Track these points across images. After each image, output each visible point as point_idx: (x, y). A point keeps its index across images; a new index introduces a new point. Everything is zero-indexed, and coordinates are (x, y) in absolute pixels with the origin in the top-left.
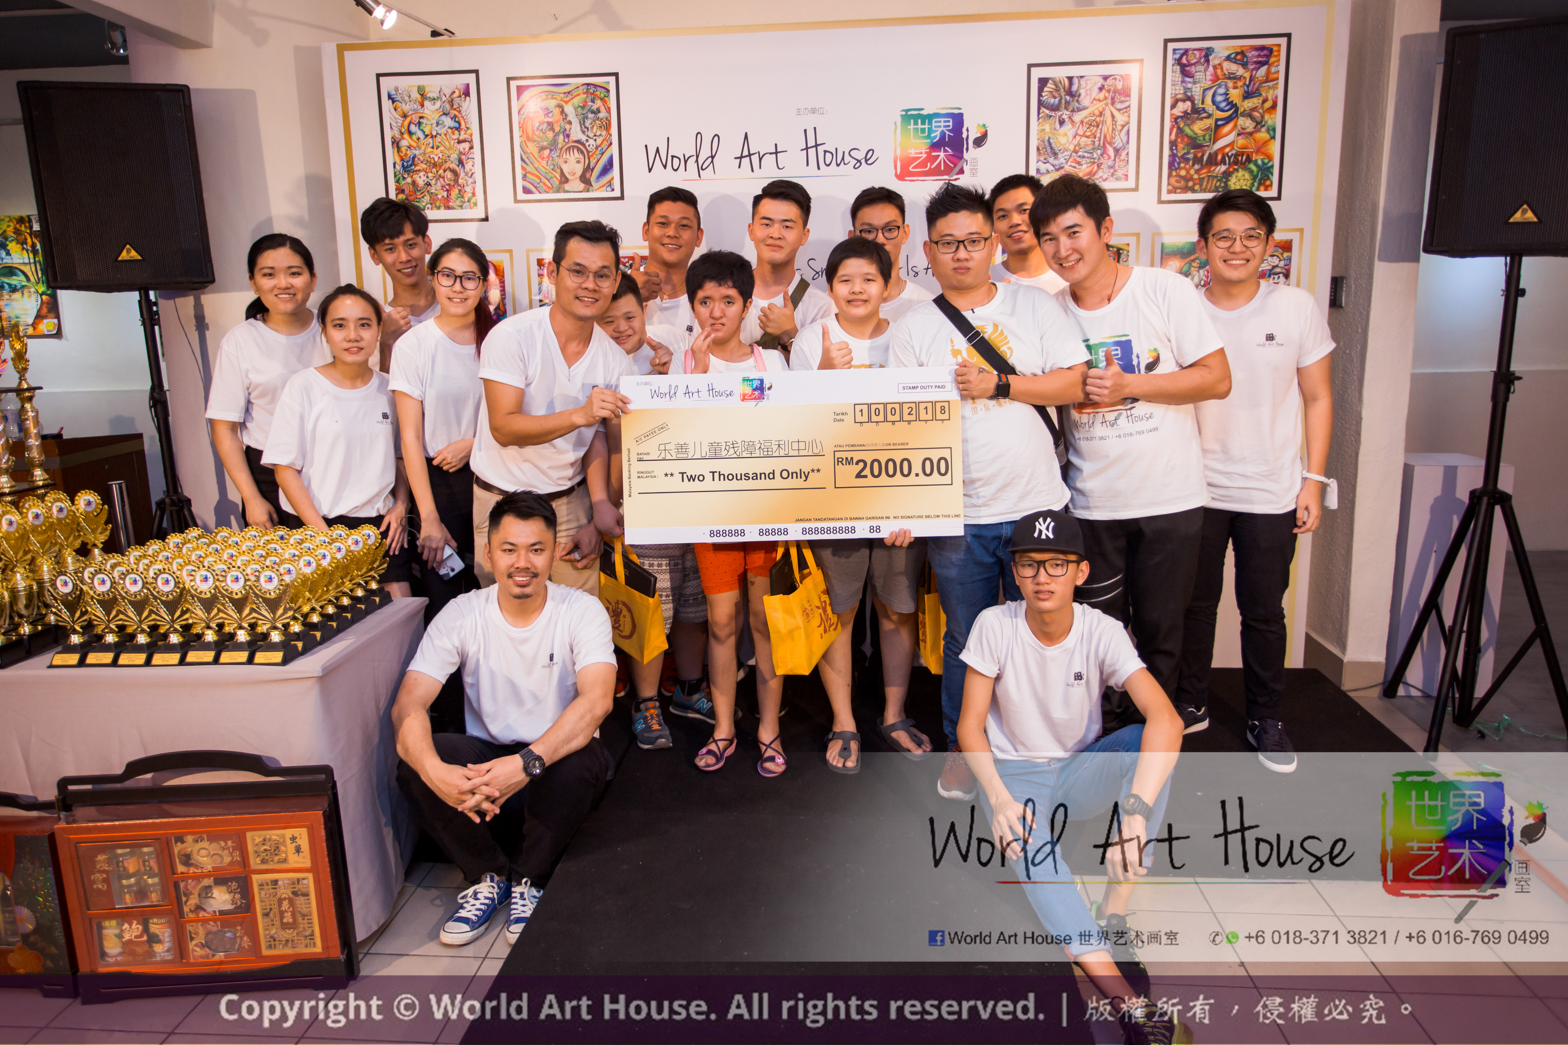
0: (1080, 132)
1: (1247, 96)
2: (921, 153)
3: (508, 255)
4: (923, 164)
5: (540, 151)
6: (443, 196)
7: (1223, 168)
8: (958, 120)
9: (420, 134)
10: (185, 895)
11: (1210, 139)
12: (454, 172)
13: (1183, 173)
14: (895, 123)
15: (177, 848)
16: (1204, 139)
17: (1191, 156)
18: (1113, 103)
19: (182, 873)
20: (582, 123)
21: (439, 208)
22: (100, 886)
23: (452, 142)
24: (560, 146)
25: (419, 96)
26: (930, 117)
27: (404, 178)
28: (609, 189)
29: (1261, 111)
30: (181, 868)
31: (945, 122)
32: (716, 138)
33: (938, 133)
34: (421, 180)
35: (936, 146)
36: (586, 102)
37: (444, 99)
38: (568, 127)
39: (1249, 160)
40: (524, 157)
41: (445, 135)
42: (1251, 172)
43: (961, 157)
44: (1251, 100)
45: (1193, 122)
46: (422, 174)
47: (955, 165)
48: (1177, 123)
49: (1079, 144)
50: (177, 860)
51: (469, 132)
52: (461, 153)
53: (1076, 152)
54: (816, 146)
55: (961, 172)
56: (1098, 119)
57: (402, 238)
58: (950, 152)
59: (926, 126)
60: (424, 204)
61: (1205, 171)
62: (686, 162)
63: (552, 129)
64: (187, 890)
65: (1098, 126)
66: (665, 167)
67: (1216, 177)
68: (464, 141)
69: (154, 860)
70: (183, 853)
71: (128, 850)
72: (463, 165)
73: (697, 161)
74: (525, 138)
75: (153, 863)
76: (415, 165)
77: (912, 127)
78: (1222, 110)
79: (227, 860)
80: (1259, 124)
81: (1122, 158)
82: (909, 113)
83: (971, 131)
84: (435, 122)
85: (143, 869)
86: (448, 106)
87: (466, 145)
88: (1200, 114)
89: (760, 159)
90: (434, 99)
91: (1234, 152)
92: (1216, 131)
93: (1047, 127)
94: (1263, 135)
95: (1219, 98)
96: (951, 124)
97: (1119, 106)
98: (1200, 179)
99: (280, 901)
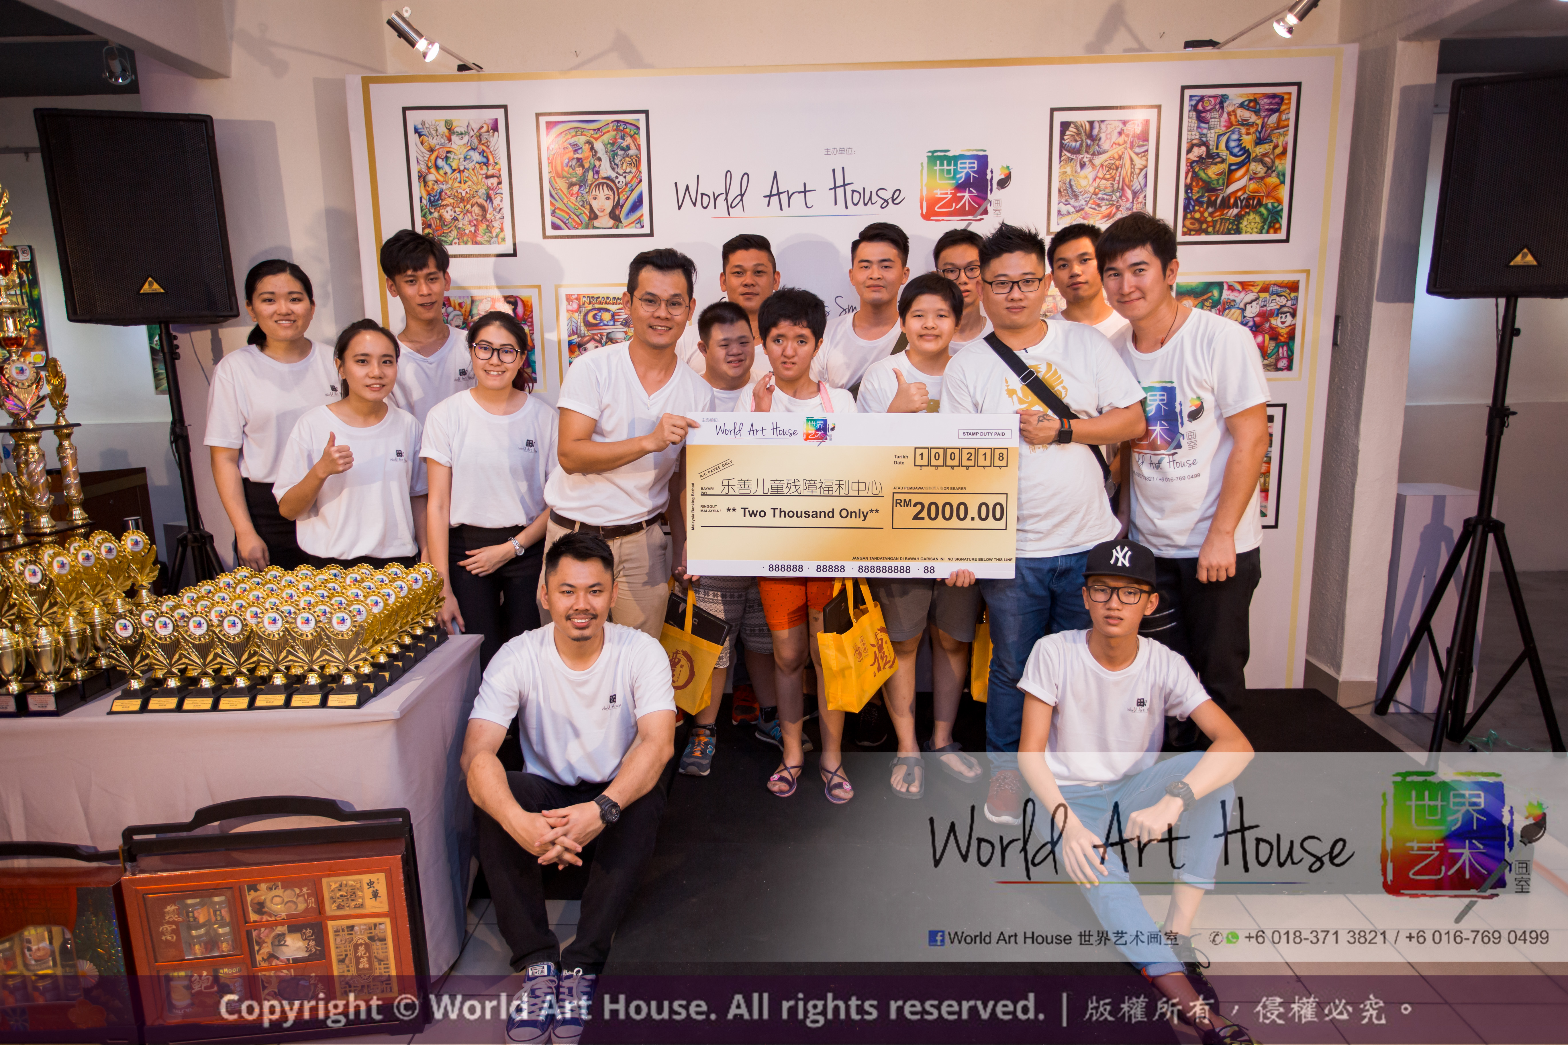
0: (1100, 175)
1: (1259, 142)
2: (947, 194)
3: (537, 290)
4: (948, 204)
5: (569, 188)
6: (470, 231)
7: (1235, 211)
8: (983, 161)
9: (447, 169)
10: (258, 943)
11: (1223, 184)
12: (482, 207)
13: (1197, 215)
14: (922, 164)
15: (250, 897)
16: (1218, 183)
17: (1205, 199)
18: (1132, 147)
19: (255, 922)
20: (612, 160)
21: (466, 243)
22: (169, 938)
23: (480, 177)
24: (589, 182)
25: (446, 131)
26: (956, 158)
27: (431, 213)
28: (638, 225)
29: (1272, 156)
30: (253, 917)
31: (970, 163)
32: (746, 176)
33: (963, 175)
34: (448, 214)
35: (961, 187)
36: (616, 139)
37: (472, 133)
38: (597, 163)
39: (1260, 204)
40: (554, 193)
41: (473, 170)
42: (1261, 215)
43: (985, 198)
44: (1262, 146)
45: (1208, 167)
46: (449, 209)
47: (980, 206)
48: (1192, 167)
49: (1099, 186)
50: (250, 909)
51: (497, 167)
52: (489, 188)
53: (1096, 195)
54: (844, 185)
55: (985, 212)
56: (1117, 163)
57: (425, 271)
58: (975, 193)
59: (952, 168)
60: (451, 239)
61: (1218, 214)
62: (715, 200)
63: (582, 166)
64: (260, 938)
65: (1117, 169)
66: (695, 204)
67: (1229, 219)
68: (493, 176)
69: (226, 909)
70: (256, 901)
71: (198, 900)
72: (491, 200)
73: (726, 199)
74: (554, 174)
75: (225, 913)
76: (442, 200)
77: (938, 168)
78: (1235, 156)
79: (302, 907)
80: (1270, 169)
81: (1140, 200)
82: (935, 154)
83: (996, 172)
84: (462, 156)
85: (213, 919)
86: (476, 141)
87: (494, 181)
88: (1214, 159)
89: (789, 198)
90: (462, 134)
91: (1246, 196)
92: (1229, 176)
93: (1068, 170)
94: (1273, 180)
95: (1232, 144)
96: (976, 165)
97: (1138, 150)
98: (1213, 221)
99: (356, 947)
